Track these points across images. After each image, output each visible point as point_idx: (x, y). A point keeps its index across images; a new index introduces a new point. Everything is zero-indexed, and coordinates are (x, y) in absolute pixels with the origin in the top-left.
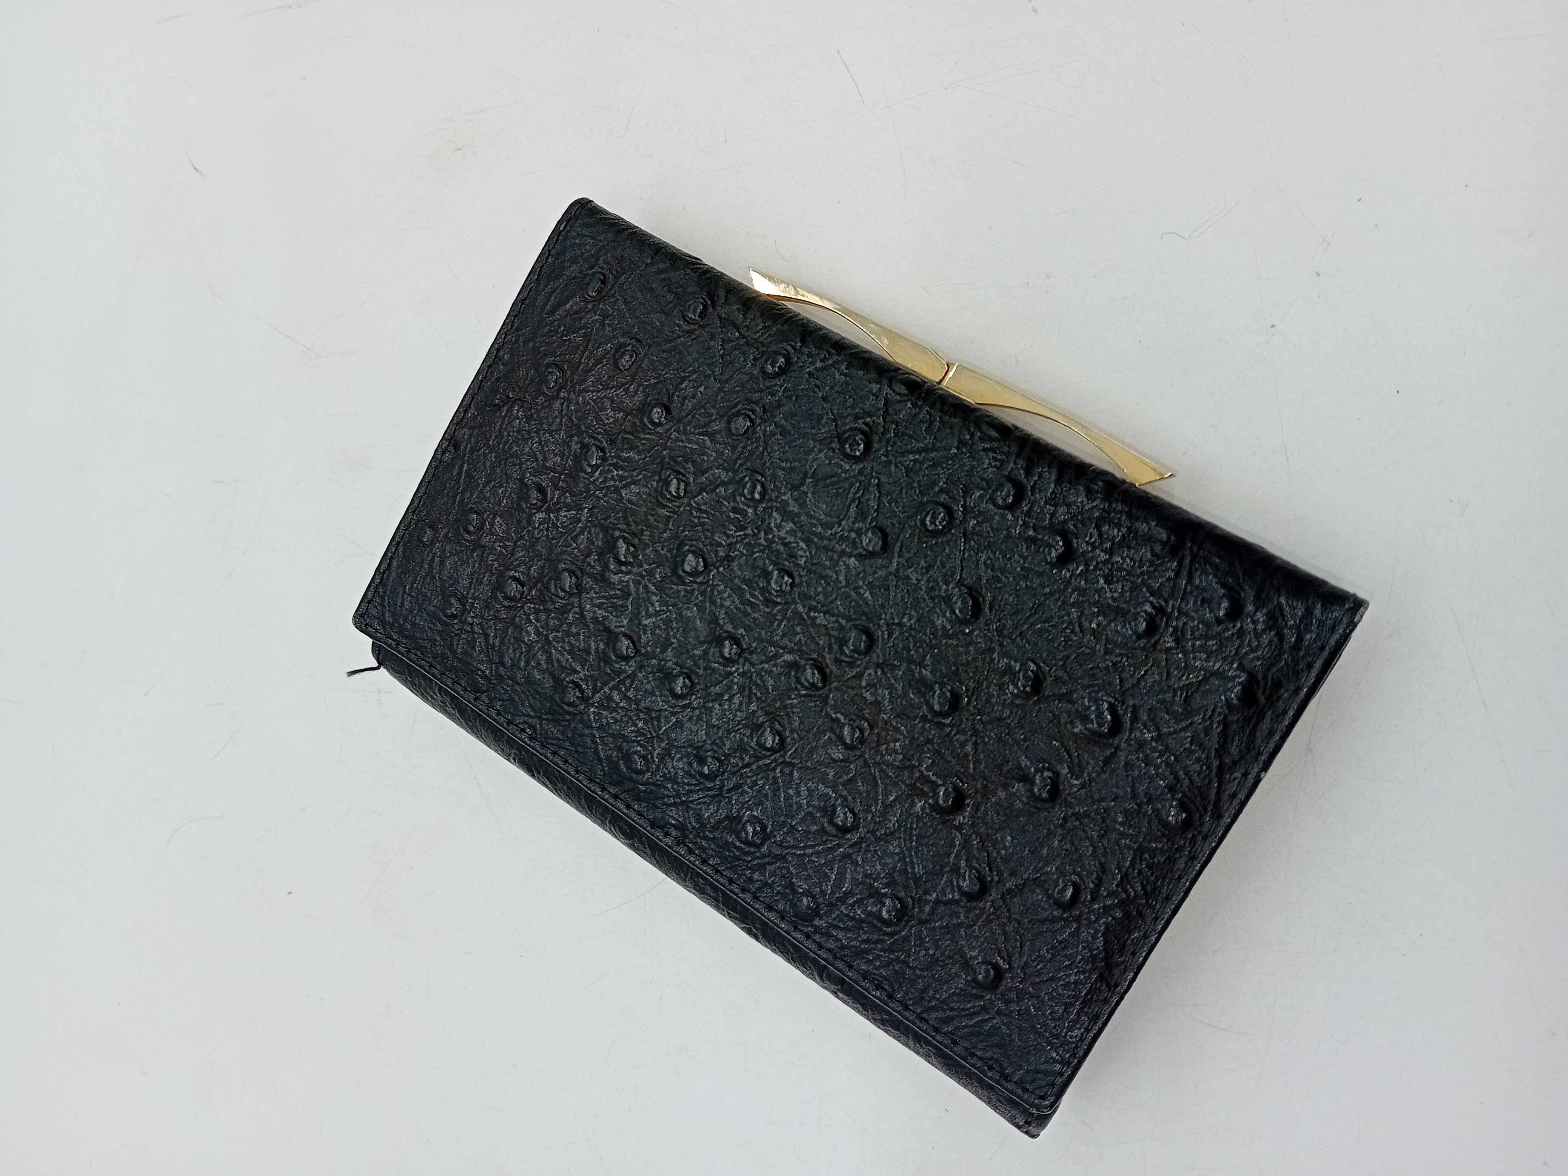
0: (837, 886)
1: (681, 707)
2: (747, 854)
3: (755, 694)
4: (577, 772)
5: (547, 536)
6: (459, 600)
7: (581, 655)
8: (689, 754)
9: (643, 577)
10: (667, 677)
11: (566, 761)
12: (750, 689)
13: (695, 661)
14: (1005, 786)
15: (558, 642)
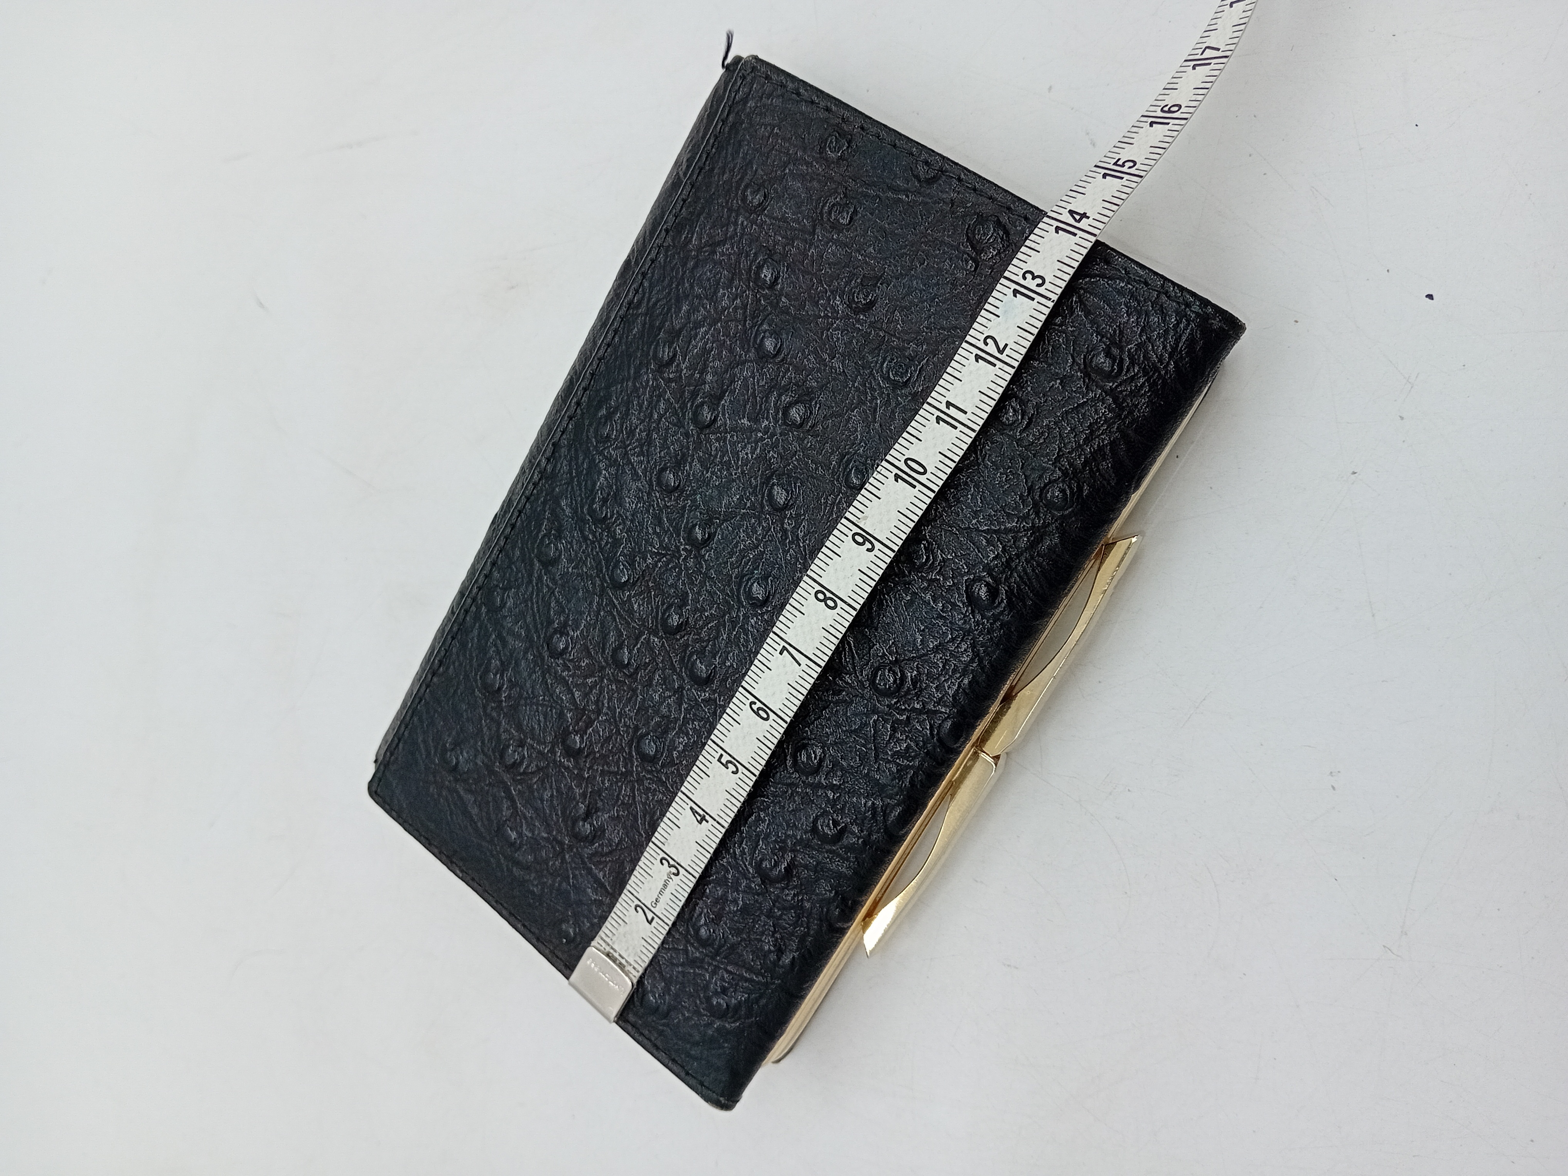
0: (510, 632)
1: (651, 479)
2: (533, 544)
3: (660, 561)
4: (600, 360)
5: (820, 317)
6: (760, 204)
7: (701, 364)
8: (611, 487)
9: (771, 437)
10: (679, 463)
11: (609, 345)
12: (664, 555)
13: (690, 495)
14: (584, 795)
15: (713, 335)
